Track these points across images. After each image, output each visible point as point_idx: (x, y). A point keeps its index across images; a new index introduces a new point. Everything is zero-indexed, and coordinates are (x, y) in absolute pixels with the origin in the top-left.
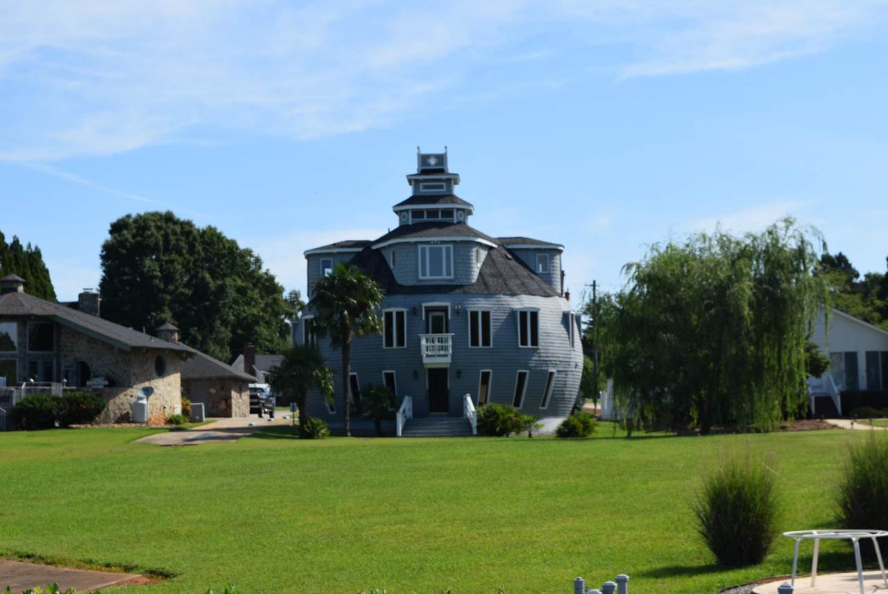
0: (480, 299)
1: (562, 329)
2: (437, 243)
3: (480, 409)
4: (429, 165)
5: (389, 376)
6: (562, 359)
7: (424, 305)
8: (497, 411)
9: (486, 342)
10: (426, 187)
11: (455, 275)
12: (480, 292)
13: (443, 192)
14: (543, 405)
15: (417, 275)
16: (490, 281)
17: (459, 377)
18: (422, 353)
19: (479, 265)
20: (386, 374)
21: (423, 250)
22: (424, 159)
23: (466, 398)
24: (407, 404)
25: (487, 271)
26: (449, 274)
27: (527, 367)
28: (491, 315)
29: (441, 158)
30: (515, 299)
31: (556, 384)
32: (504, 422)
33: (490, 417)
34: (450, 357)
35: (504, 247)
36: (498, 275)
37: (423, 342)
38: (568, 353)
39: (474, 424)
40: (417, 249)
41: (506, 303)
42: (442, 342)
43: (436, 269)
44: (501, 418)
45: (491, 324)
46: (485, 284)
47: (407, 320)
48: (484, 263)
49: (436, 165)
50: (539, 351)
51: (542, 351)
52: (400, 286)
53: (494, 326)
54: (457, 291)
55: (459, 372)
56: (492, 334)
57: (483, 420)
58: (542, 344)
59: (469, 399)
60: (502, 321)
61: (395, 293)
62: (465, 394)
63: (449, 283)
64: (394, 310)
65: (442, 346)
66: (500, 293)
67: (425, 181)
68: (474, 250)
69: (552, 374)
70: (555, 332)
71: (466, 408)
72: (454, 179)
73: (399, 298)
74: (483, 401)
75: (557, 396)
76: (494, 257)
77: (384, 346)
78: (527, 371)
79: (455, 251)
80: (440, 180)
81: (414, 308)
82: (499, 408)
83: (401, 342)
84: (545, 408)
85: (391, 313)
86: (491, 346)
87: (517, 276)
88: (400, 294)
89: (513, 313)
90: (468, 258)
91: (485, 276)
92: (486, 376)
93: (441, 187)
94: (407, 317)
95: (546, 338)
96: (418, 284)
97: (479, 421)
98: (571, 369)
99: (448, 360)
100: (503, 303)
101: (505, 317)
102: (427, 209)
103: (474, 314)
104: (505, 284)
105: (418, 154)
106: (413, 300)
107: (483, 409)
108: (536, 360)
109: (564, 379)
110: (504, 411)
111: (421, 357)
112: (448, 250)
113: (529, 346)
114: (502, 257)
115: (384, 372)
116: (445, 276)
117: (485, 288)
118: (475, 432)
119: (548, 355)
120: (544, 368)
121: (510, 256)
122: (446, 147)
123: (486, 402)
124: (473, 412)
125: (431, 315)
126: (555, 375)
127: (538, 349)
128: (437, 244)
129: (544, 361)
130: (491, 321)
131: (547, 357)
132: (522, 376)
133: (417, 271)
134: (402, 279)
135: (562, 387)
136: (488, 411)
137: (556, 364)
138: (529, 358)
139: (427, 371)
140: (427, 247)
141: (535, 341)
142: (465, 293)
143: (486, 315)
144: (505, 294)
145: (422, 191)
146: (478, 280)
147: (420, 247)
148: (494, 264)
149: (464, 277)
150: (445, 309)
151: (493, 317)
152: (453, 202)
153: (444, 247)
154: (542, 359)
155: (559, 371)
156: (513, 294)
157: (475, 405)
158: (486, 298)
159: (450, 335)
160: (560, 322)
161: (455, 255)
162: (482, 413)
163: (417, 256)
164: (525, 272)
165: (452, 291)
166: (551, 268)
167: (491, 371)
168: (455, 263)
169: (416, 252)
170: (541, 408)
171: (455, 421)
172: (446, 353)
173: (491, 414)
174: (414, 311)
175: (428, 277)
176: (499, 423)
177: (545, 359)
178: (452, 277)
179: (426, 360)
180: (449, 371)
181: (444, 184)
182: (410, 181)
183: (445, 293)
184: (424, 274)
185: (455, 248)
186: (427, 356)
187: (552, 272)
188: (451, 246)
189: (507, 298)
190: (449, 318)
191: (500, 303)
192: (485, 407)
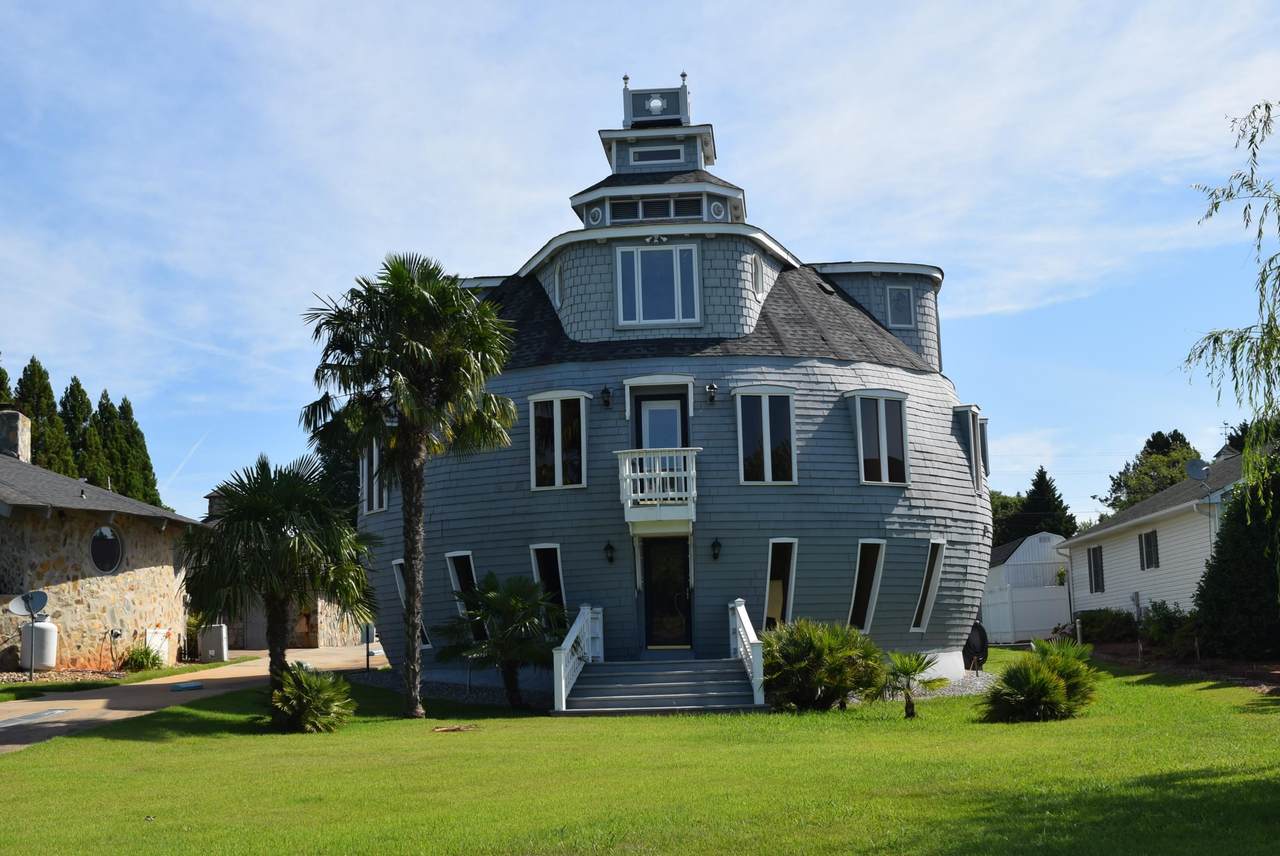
0: (764, 369)
1: (954, 449)
2: (658, 240)
3: (770, 636)
4: (649, 112)
5: (547, 558)
6: (957, 515)
7: (629, 382)
8: (817, 643)
9: (782, 470)
10: (642, 156)
11: (705, 314)
12: (765, 353)
13: (680, 164)
14: (917, 624)
15: (614, 319)
16: (787, 332)
17: (716, 556)
18: (623, 498)
19: (762, 297)
20: (538, 552)
21: (628, 259)
22: (637, 100)
23: (734, 609)
24: (586, 625)
25: (779, 311)
26: (688, 312)
27: (882, 533)
28: (793, 404)
29: (675, 98)
30: (847, 371)
31: (944, 572)
32: (836, 671)
33: (799, 658)
34: (692, 506)
35: (816, 271)
36: (805, 320)
37: (626, 470)
38: (970, 500)
39: (758, 678)
40: (612, 255)
41: (827, 379)
42: (672, 470)
43: (659, 302)
44: (827, 659)
45: (794, 428)
46: (776, 337)
47: (589, 421)
48: (770, 295)
49: (664, 111)
50: (907, 494)
51: (915, 494)
52: (575, 344)
53: (799, 432)
54: (709, 351)
55: (716, 545)
56: (795, 452)
57: (779, 667)
58: (915, 478)
59: (742, 611)
60: (821, 420)
61: (561, 360)
62: (733, 598)
63: (689, 335)
64: (556, 397)
65: (672, 479)
66: (811, 358)
67: (639, 142)
68: (749, 258)
69: (936, 547)
70: (941, 451)
71: (735, 631)
72: (701, 135)
73: (571, 369)
74: (777, 615)
75: (947, 601)
76: (794, 285)
77: (533, 486)
78: (883, 542)
79: (703, 259)
80: (672, 140)
81: (606, 391)
82: (820, 634)
83: (572, 472)
84: (922, 629)
85: (550, 404)
86: (795, 480)
87: (847, 326)
88: (574, 360)
89: (844, 403)
90: (735, 276)
91: (775, 321)
92: (782, 553)
93: (676, 154)
94: (589, 413)
95: (922, 463)
96: (616, 338)
97: (769, 669)
98: (975, 539)
99: (690, 513)
100: (821, 379)
101: (826, 413)
102: (643, 197)
103: (752, 403)
104: (823, 339)
105: (626, 90)
106: (601, 373)
107: (779, 638)
108: (899, 516)
109: (962, 562)
110: (834, 643)
111: (622, 508)
112: (686, 257)
113: (885, 480)
114: (812, 288)
115: (533, 547)
116: (679, 319)
117: (774, 347)
118: (759, 698)
119: (929, 503)
120: (918, 535)
121: (829, 287)
122: (684, 75)
123: (783, 618)
124: (752, 645)
125: (647, 407)
126: (945, 552)
127: (906, 488)
128: (661, 242)
129: (920, 517)
130: (794, 420)
131: (926, 508)
132: (870, 552)
133: (613, 310)
134: (580, 327)
135: (957, 580)
136: (792, 642)
137: (946, 526)
138: (885, 509)
139: (637, 543)
140: (637, 251)
141: (898, 470)
142: (728, 354)
143: (780, 404)
144: (822, 360)
145: (634, 164)
146: (758, 328)
147: (619, 250)
148: (795, 298)
149: (726, 319)
150: (679, 394)
151: (798, 412)
152: (698, 181)
153: (676, 249)
154: (915, 512)
155: (950, 542)
156: (843, 362)
157: (757, 628)
158: (777, 366)
159: (692, 453)
160: (949, 431)
161: (702, 269)
162: (776, 647)
163: (613, 273)
164: (864, 321)
165: (699, 351)
166: (919, 318)
167: (795, 541)
168: (703, 287)
169: (612, 264)
170: (913, 630)
171: (711, 667)
172: (683, 495)
173: (800, 649)
174: (606, 399)
175: (640, 320)
176: (822, 673)
177: (923, 512)
178: (697, 319)
179: (631, 515)
180: (691, 542)
181: (681, 148)
182: (607, 144)
183: (680, 355)
184: (630, 314)
185: (702, 252)
186: (636, 503)
187: (920, 326)
188: (694, 247)
189: (830, 369)
190: (691, 413)
191: (813, 379)
192: (781, 629)
